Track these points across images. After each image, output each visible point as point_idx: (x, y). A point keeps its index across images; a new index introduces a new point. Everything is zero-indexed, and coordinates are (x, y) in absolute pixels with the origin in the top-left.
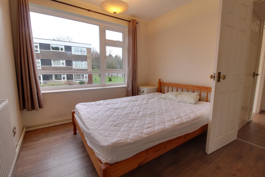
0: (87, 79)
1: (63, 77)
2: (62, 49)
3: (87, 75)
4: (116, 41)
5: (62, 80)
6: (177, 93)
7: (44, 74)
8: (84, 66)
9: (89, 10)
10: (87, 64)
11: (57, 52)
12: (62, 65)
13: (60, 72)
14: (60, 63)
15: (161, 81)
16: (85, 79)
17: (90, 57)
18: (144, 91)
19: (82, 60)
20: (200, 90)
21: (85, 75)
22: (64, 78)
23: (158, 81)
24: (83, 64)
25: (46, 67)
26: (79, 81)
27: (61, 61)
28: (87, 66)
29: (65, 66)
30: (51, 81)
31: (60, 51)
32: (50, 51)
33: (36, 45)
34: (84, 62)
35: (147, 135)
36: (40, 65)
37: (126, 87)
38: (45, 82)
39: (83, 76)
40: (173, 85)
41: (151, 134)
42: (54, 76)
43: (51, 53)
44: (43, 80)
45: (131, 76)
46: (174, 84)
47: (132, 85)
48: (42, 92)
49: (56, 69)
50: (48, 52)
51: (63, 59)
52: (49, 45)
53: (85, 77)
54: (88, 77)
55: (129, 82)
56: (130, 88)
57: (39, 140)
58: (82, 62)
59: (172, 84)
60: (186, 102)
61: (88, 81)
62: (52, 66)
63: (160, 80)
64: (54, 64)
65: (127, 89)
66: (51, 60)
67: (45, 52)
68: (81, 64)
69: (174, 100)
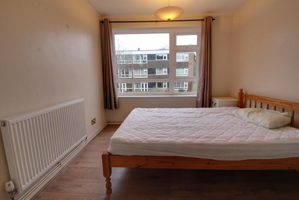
0: (187, 87)
1: (164, 85)
2: (165, 58)
3: (188, 83)
4: (188, 46)
5: (164, 88)
6: (256, 110)
7: (149, 82)
8: (185, 74)
9: (157, 21)
10: (189, 71)
11: (161, 61)
12: (164, 73)
13: (162, 81)
14: (163, 72)
15: (243, 92)
16: (184, 87)
17: (192, 63)
18: (216, 104)
19: (183, 68)
20: (292, 108)
21: (185, 83)
22: (165, 87)
23: (239, 91)
24: (184, 72)
25: (152, 76)
26: (179, 90)
27: (164, 69)
28: (188, 74)
29: (167, 74)
30: (154, 88)
31: (164, 60)
32: (155, 61)
33: (145, 56)
34: (185, 69)
35: (147, 141)
36: (147, 74)
37: (195, 97)
38: (150, 89)
39: (183, 83)
40: (256, 98)
41: (152, 142)
42: (157, 84)
43: (156, 62)
44: (148, 88)
45: (202, 84)
46: (258, 97)
47: (202, 96)
48: (119, 96)
49: (159, 77)
50: (153, 62)
51: (165, 68)
52: (155, 55)
53: (185, 85)
54: (188, 85)
55: (199, 92)
56: (200, 99)
57: (110, 132)
58: (183, 69)
59: (255, 96)
60: (258, 123)
61: (188, 89)
62: (156, 74)
63: (241, 90)
64: (158, 73)
65: (197, 99)
66: (155, 69)
67: (151, 62)
68: (182, 72)
69: (245, 119)
